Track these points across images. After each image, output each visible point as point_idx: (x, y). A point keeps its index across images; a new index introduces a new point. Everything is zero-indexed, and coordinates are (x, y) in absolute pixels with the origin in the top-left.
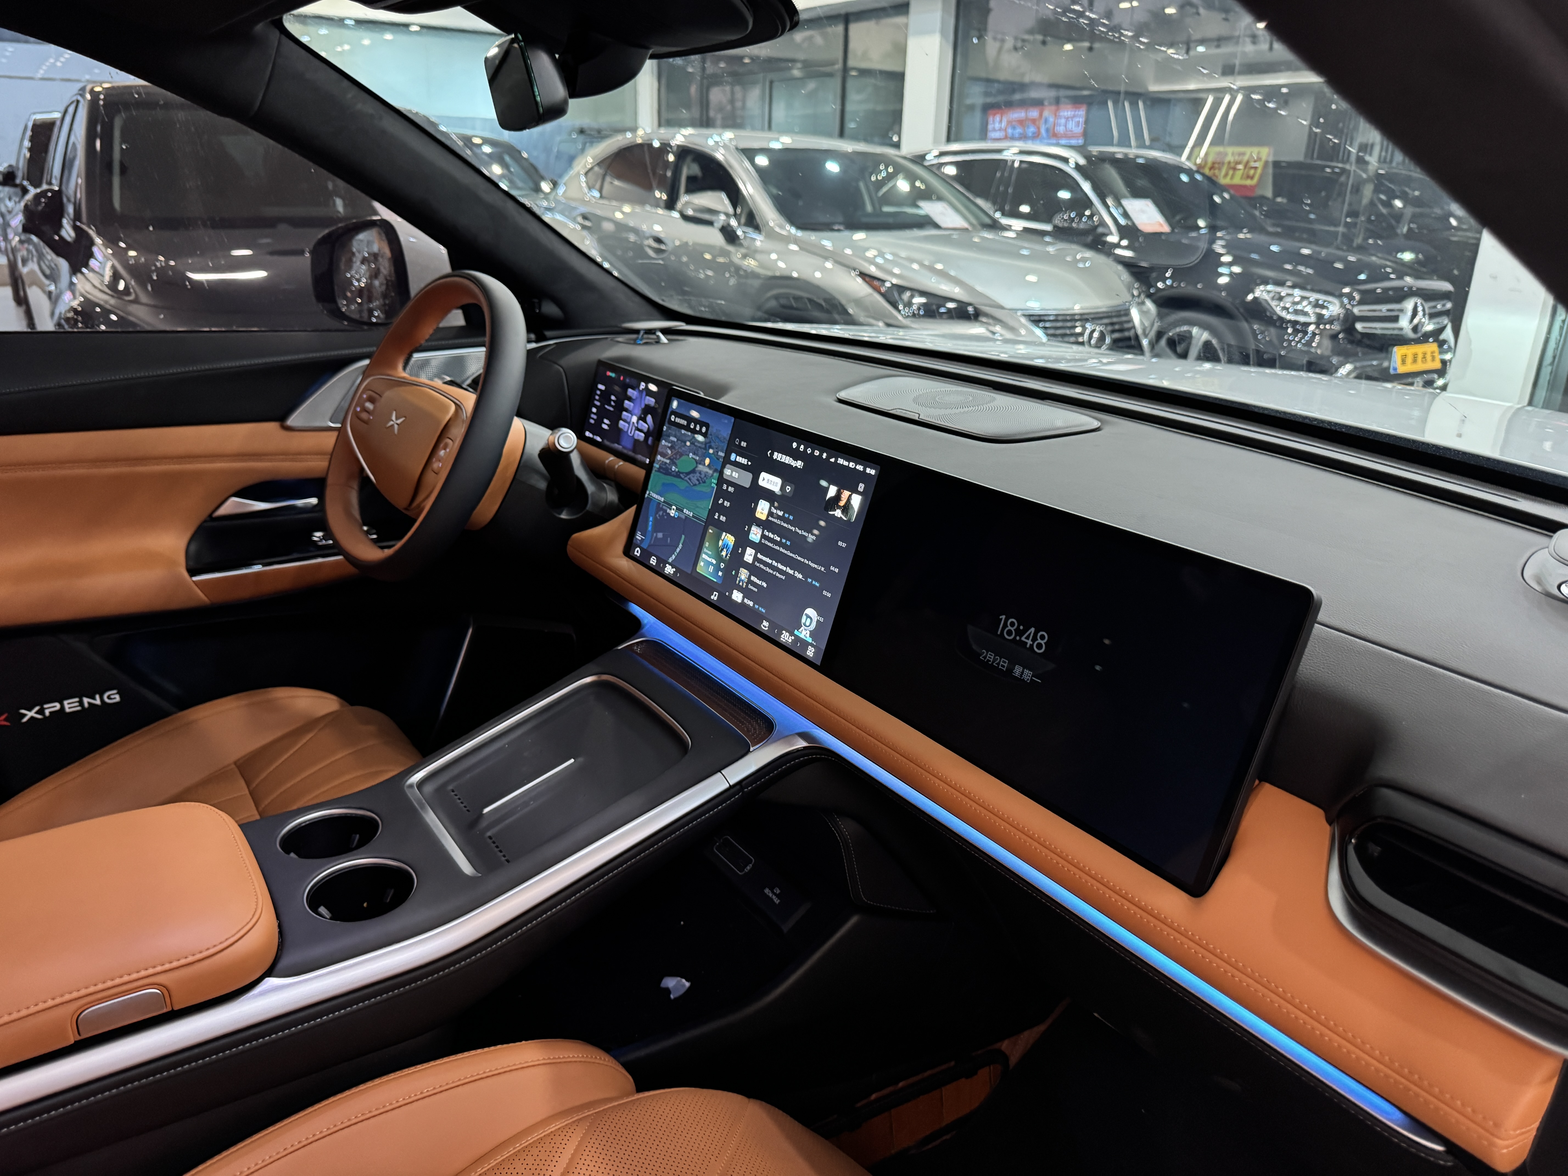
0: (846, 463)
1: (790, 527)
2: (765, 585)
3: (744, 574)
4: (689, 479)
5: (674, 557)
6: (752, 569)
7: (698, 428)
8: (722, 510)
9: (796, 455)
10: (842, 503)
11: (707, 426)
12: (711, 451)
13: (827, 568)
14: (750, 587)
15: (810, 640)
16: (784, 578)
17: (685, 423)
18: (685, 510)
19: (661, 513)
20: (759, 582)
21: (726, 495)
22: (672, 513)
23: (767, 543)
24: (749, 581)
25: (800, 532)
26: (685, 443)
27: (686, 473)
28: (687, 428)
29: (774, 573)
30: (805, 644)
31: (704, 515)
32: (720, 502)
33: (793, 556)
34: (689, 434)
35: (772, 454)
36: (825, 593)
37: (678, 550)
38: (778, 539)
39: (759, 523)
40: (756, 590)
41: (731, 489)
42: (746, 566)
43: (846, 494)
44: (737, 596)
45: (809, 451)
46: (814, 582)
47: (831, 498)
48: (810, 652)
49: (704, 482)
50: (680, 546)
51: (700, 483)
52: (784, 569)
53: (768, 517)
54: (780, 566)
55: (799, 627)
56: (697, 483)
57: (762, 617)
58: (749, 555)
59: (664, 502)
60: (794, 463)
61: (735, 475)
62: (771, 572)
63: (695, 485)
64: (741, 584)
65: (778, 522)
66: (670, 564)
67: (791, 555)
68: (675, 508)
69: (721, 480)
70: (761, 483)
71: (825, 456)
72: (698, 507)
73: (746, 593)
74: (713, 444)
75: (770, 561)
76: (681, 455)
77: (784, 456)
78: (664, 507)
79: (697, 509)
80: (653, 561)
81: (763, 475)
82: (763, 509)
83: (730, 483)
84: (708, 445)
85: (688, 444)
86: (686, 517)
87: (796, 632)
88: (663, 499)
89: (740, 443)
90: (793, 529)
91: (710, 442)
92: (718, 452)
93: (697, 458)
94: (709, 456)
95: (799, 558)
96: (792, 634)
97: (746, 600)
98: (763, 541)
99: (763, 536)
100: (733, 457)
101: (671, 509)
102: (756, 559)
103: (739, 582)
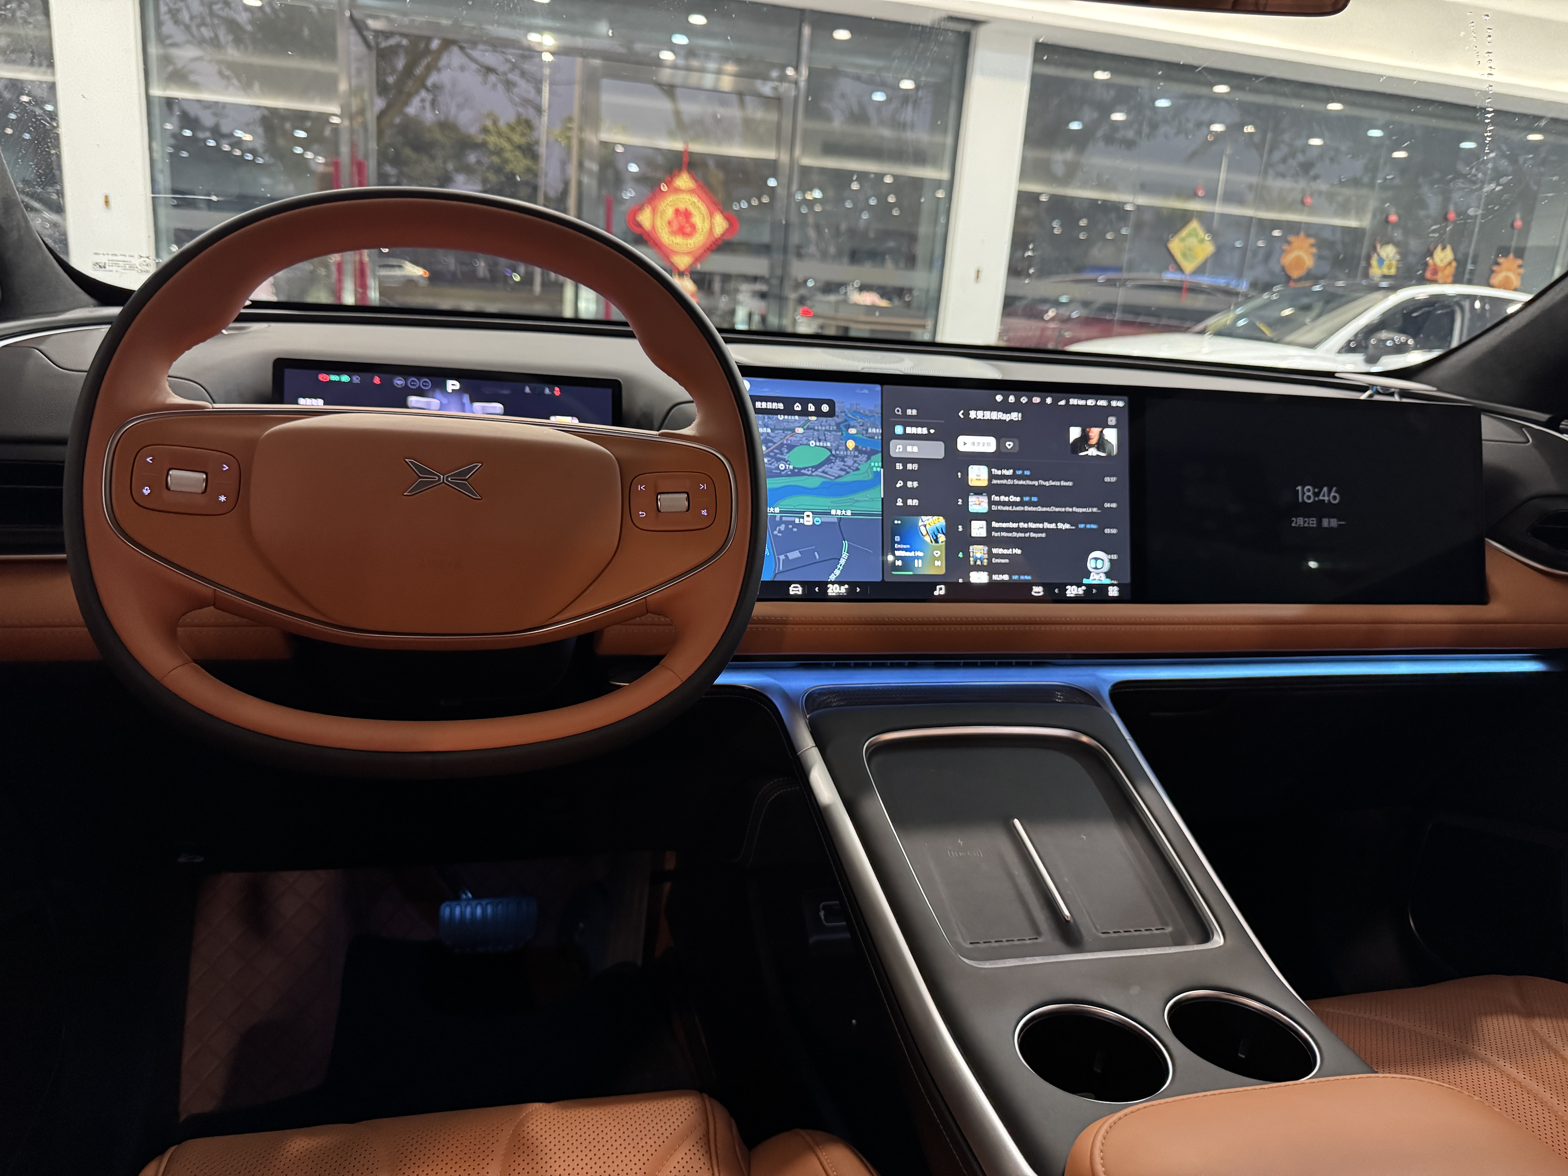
0: (1082, 402)
1: (1029, 482)
2: (1018, 551)
3: (978, 552)
4: (823, 472)
5: (837, 572)
6: (988, 541)
7: (811, 408)
8: (906, 493)
9: (1006, 408)
10: (1094, 441)
11: (831, 403)
12: (853, 431)
13: (1101, 507)
14: (994, 560)
15: (1108, 581)
16: (1044, 535)
17: (781, 406)
18: (833, 512)
19: (782, 527)
20: (1006, 552)
21: (907, 475)
22: (808, 521)
23: (1000, 508)
24: (991, 555)
25: (1047, 484)
26: (793, 430)
27: (812, 467)
28: (788, 411)
29: (1027, 535)
30: (1103, 588)
31: (878, 507)
32: (898, 485)
33: (1048, 509)
34: (797, 417)
35: (966, 414)
36: (1107, 531)
37: (843, 561)
38: (1018, 499)
39: (978, 491)
40: (1007, 561)
41: (915, 467)
42: (979, 541)
43: (1094, 432)
44: (979, 578)
45: (1024, 400)
46: (1088, 526)
47: (1076, 440)
48: (1113, 592)
49: (857, 469)
50: (845, 555)
51: (848, 473)
52: (1040, 526)
53: (990, 480)
54: (1032, 525)
55: (1088, 574)
56: (843, 473)
57: (1029, 586)
58: (978, 529)
59: (781, 512)
60: (1007, 417)
61: (915, 449)
62: (1022, 535)
63: (840, 476)
64: (979, 563)
65: (1010, 482)
66: (833, 583)
67: (1045, 509)
68: (810, 514)
69: (888, 461)
70: (961, 447)
71: (1049, 401)
72: (857, 501)
73: (991, 569)
74: (852, 423)
75: (1015, 525)
76: (791, 447)
77: (988, 412)
78: (784, 519)
79: (856, 504)
80: (796, 590)
81: (961, 439)
82: (978, 475)
83: (905, 461)
84: (842, 426)
85: (800, 430)
86: (840, 519)
87: (1085, 581)
88: (777, 510)
89: (904, 412)
90: (1036, 483)
91: (846, 421)
92: (867, 430)
93: (829, 444)
94: (852, 437)
95: (1057, 510)
96: (1079, 585)
97: (995, 577)
98: (994, 508)
99: (991, 503)
100: (899, 430)
101: (803, 518)
102: (990, 529)
103: (975, 562)
